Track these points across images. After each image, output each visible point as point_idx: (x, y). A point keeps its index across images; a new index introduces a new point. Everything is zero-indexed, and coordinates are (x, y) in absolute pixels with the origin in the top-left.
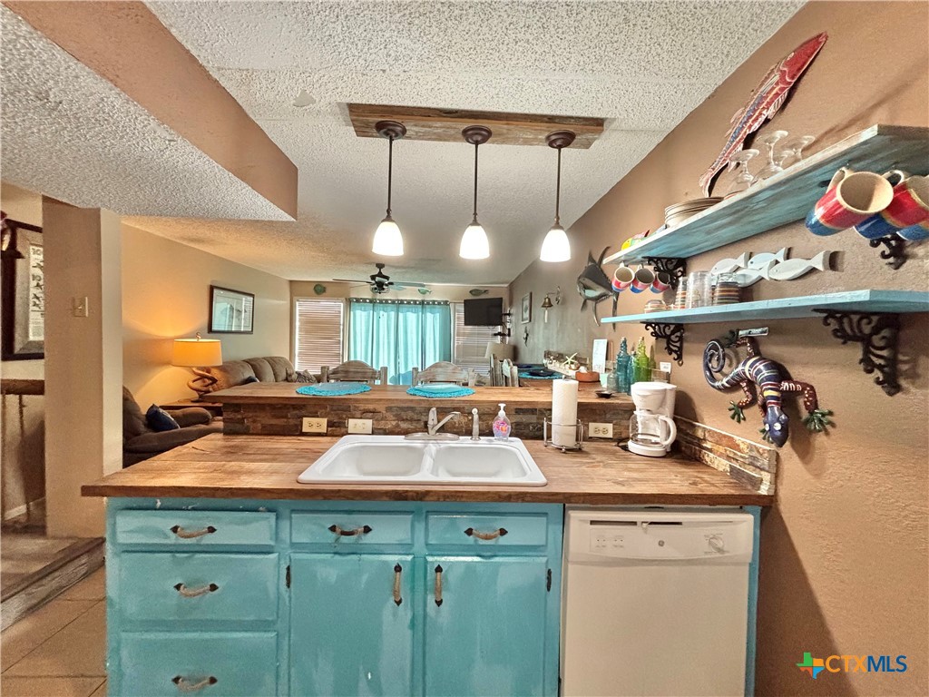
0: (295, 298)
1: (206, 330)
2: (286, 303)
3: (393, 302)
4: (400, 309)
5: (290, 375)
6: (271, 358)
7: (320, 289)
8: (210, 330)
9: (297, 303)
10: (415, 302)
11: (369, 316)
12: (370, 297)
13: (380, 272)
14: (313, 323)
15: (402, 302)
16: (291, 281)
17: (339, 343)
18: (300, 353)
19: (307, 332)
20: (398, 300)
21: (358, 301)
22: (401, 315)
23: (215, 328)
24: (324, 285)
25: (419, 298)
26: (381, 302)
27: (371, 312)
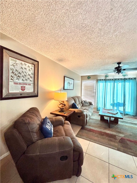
0: (82, 80)
1: (63, 89)
2: (80, 82)
3: (112, 80)
4: (115, 82)
5: (82, 102)
6: (78, 96)
7: (89, 77)
8: (64, 89)
9: (83, 82)
10: (121, 79)
11: (104, 84)
12: (104, 79)
13: (119, 66)
14: (87, 87)
15: (116, 79)
16: (81, 76)
17: (94, 92)
18: (83, 95)
19: (85, 89)
20: (115, 79)
21: (100, 80)
22: (116, 84)
23: (65, 88)
24: (90, 76)
25: (123, 77)
26: (108, 80)
27: (105, 83)
